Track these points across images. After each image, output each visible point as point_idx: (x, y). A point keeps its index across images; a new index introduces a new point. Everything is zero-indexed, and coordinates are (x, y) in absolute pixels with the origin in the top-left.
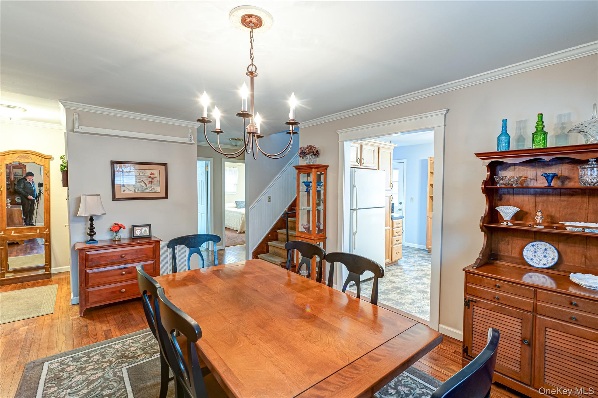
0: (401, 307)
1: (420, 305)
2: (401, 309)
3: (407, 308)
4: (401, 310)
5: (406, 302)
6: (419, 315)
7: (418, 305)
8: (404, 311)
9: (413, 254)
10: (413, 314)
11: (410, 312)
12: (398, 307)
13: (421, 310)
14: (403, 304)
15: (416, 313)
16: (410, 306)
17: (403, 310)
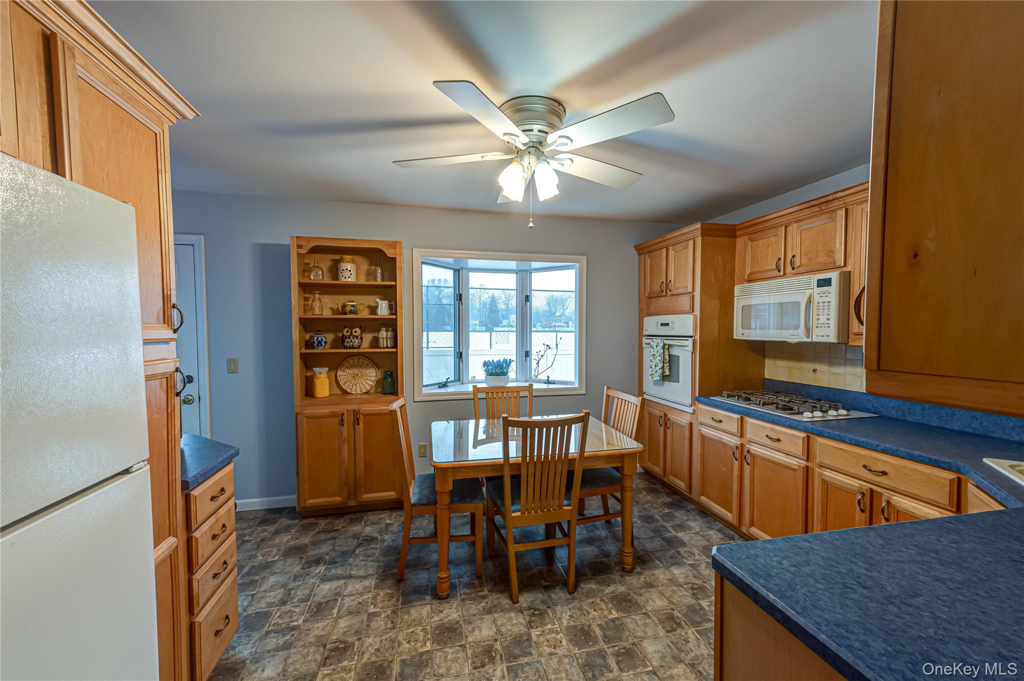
9: (258, 546)
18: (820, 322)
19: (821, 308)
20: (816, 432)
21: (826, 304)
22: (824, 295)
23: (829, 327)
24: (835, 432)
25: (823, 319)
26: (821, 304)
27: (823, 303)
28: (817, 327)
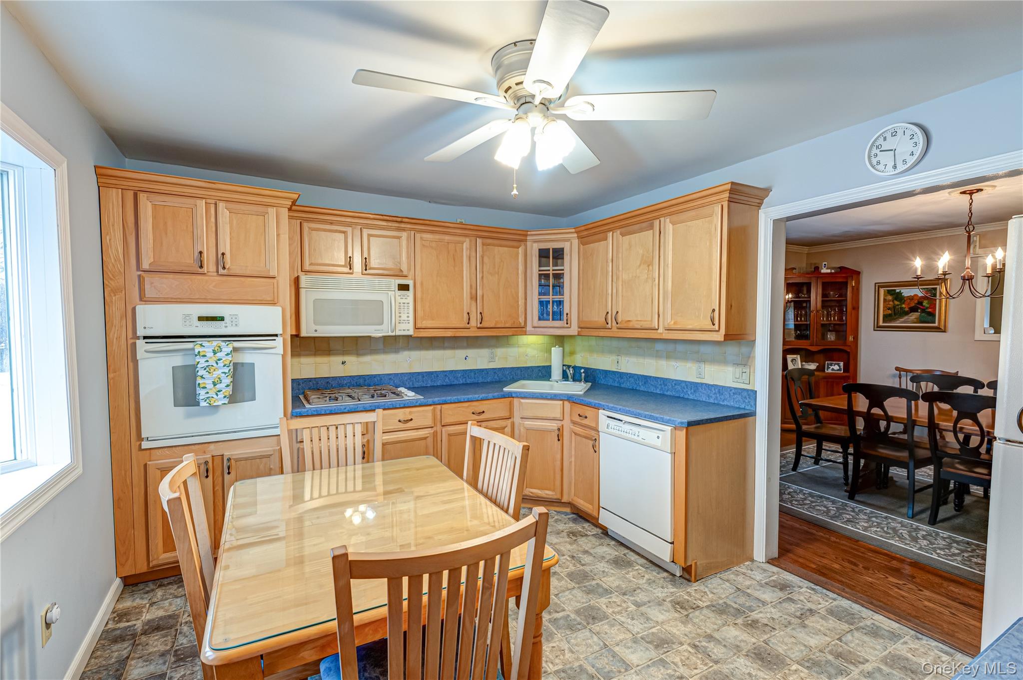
0: (835, 603)
1: (785, 605)
2: (834, 600)
3: (821, 600)
4: (835, 596)
5: (824, 618)
6: (791, 581)
7: (792, 608)
8: (828, 593)
10: (806, 583)
11: (813, 589)
12: (844, 605)
13: (787, 593)
14: (831, 612)
15: (800, 587)
16: (813, 607)
17: (831, 595)
18: (402, 319)
19: (402, 307)
20: (441, 402)
21: (406, 305)
22: (404, 297)
23: (409, 323)
24: (454, 398)
25: (404, 317)
26: (402, 305)
27: (404, 303)
28: (400, 323)
